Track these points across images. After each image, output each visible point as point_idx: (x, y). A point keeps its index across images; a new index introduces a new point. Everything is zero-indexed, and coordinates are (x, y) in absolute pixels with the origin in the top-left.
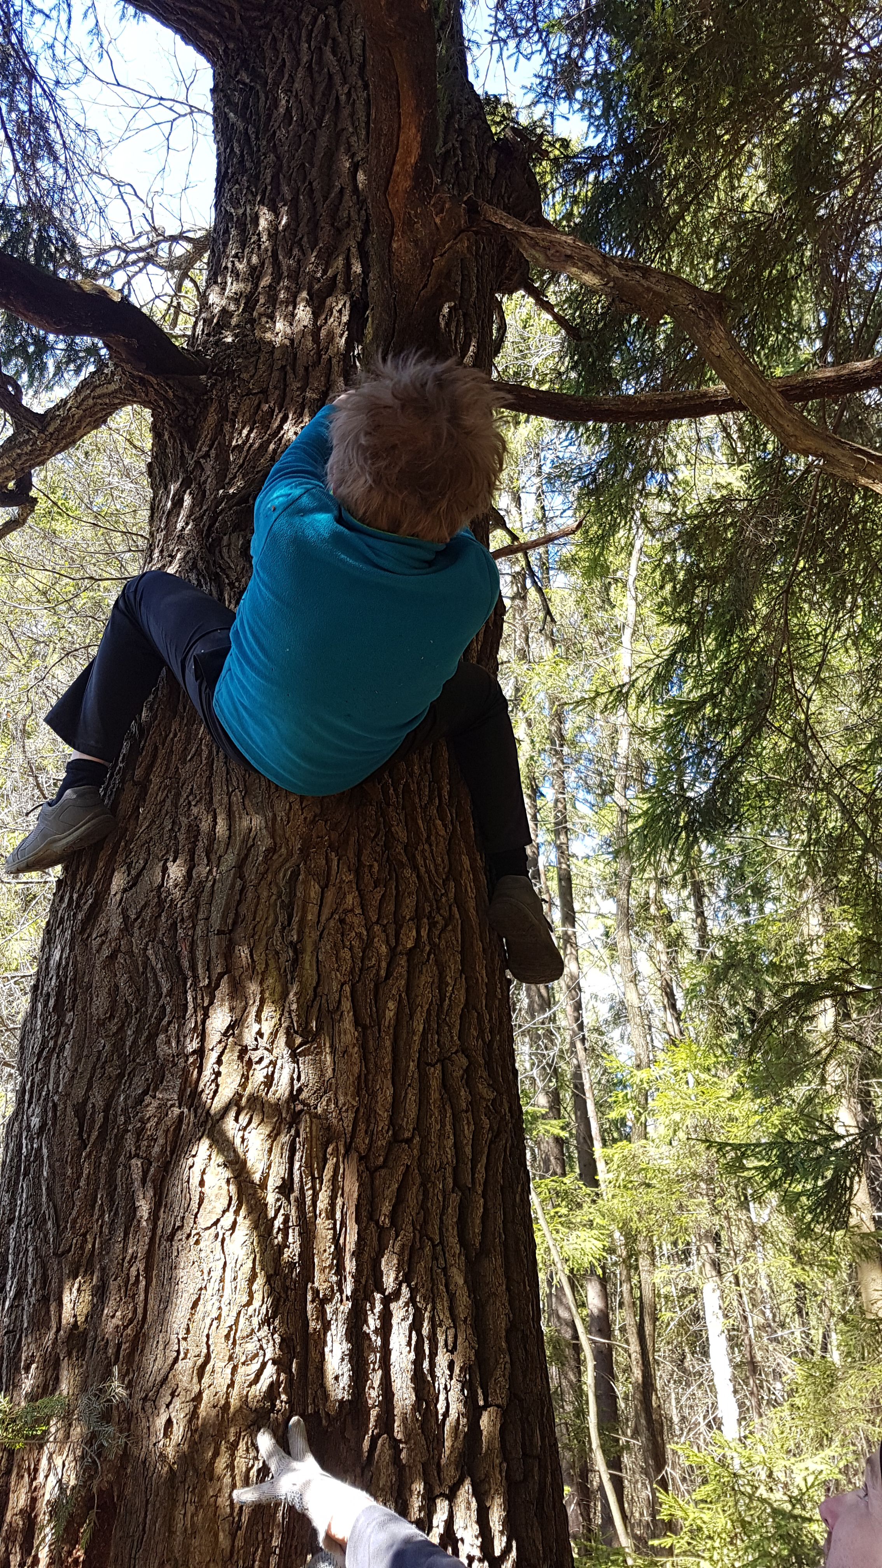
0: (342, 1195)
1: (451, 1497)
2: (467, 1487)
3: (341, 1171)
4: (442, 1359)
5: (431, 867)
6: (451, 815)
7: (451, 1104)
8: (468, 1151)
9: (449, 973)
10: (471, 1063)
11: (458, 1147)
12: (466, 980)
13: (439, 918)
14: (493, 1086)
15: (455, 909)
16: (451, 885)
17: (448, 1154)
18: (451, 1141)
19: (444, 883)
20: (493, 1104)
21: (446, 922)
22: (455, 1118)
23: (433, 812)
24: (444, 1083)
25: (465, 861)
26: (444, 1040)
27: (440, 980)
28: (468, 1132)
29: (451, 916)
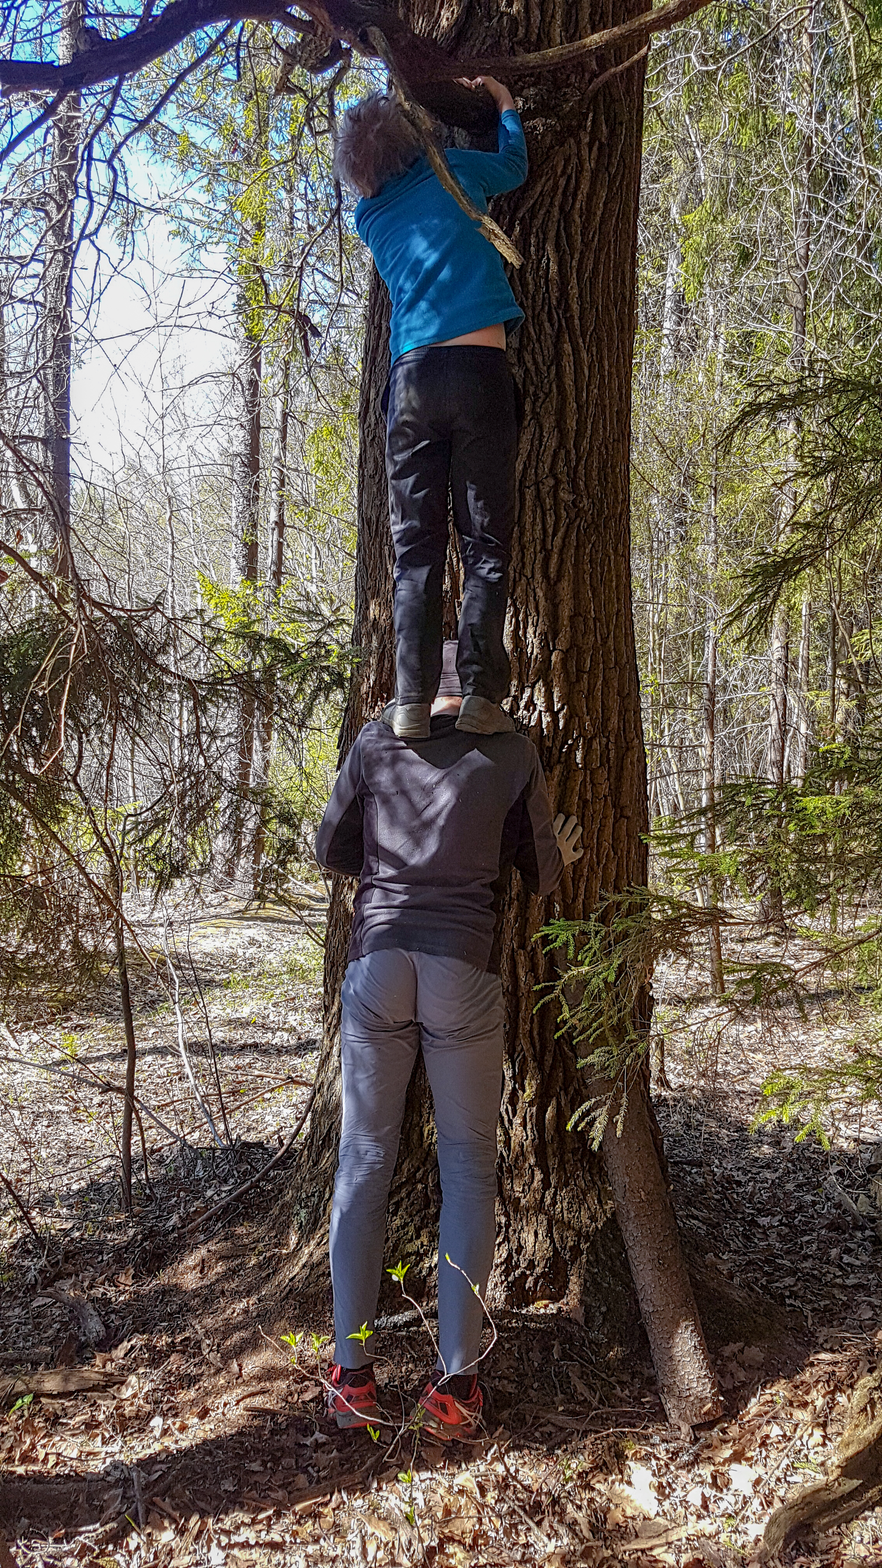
1: (533, 687)
2: (541, 683)
4: (530, 630)
5: (540, 359)
6: (558, 315)
7: (542, 507)
8: (550, 531)
9: (546, 430)
10: (558, 482)
11: (544, 530)
12: (560, 431)
13: (541, 395)
14: (574, 492)
15: (554, 386)
16: (554, 368)
17: (538, 533)
18: (540, 527)
19: (549, 368)
20: (573, 502)
21: (547, 395)
22: (544, 514)
23: (545, 317)
24: (538, 496)
25: (568, 347)
26: (540, 472)
27: (541, 435)
28: (550, 521)
29: (551, 391)
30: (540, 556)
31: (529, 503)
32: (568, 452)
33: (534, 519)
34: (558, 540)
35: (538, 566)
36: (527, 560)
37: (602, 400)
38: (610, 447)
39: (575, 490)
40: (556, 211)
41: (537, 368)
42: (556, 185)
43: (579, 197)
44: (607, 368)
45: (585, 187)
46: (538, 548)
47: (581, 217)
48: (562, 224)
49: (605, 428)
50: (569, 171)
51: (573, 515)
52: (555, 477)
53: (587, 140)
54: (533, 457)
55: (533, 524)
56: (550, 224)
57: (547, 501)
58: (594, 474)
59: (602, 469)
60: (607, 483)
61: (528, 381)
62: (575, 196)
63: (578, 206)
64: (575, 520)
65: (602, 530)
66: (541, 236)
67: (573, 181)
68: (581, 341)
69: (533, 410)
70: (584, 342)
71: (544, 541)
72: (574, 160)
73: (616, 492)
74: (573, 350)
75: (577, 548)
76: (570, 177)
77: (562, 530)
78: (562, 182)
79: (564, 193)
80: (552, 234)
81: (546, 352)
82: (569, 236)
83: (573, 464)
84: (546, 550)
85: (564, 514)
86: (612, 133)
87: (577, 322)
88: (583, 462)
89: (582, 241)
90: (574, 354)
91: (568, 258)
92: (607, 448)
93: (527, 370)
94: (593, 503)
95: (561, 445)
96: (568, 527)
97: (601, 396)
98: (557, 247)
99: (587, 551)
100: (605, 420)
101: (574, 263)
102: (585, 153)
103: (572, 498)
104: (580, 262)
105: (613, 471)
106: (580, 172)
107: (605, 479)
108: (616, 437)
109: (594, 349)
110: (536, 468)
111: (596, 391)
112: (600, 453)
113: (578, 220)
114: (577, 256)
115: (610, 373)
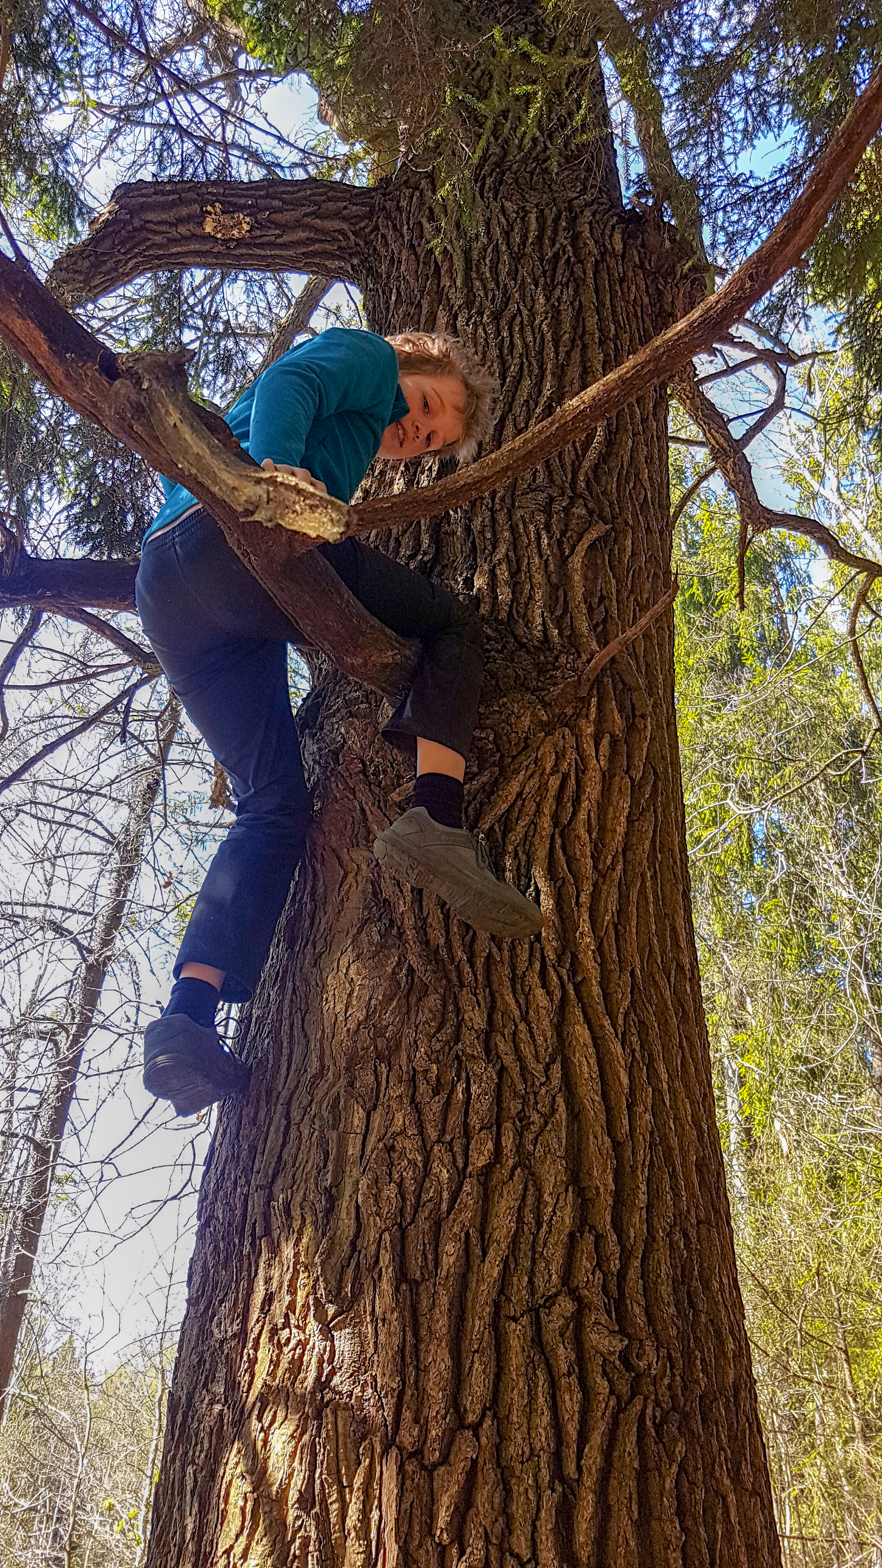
0: (380, 1507)
3: (378, 1474)
5: (527, 1051)
6: (560, 978)
7: (549, 1367)
8: (572, 1430)
9: (548, 1188)
10: (582, 1307)
11: (557, 1425)
12: (580, 1192)
13: (535, 1117)
14: (622, 1332)
15: (560, 1100)
16: (556, 1068)
17: (543, 1437)
18: (546, 1419)
19: (547, 1068)
20: (624, 1357)
21: (546, 1119)
22: (553, 1384)
23: (534, 979)
24: (538, 1341)
25: (582, 1032)
26: (539, 1282)
27: (539, 1199)
28: (570, 1403)
29: (553, 1111)
30: (550, 1499)
31: (516, 1360)
32: (599, 1239)
33: (532, 1398)
34: (593, 1457)
35: (546, 1524)
36: (518, 1510)
37: (664, 1138)
38: (693, 1234)
39: (623, 1328)
40: (546, 823)
41: (523, 1068)
42: (543, 787)
43: (585, 804)
44: (664, 1076)
45: (593, 790)
46: (545, 1475)
47: (590, 832)
48: (559, 841)
49: (675, 1189)
50: (564, 767)
51: (624, 1389)
52: (574, 1294)
53: (590, 730)
54: (525, 1247)
55: (530, 1410)
56: (537, 841)
57: (561, 1351)
58: (665, 1290)
59: (681, 1280)
60: (696, 1314)
61: (507, 1093)
62: (577, 802)
63: (582, 816)
64: (630, 1401)
65: (698, 1426)
66: (523, 858)
67: (573, 781)
68: (607, 1023)
69: (519, 1147)
70: (614, 1026)
71: (557, 1458)
72: (572, 755)
73: (718, 1333)
74: (594, 1038)
75: (642, 1475)
76: (565, 778)
77: (602, 1427)
78: (554, 783)
79: (559, 798)
80: (542, 853)
81: (540, 1040)
82: (570, 860)
83: (615, 1265)
84: (563, 1480)
85: (602, 1385)
86: (631, 728)
87: (596, 990)
88: (637, 1263)
89: (595, 867)
90: (595, 1045)
91: (572, 890)
92: (686, 1235)
93: (502, 1071)
94: (670, 1358)
95: (583, 1221)
96: (615, 1417)
97: (659, 1126)
98: (552, 873)
99: (669, 1484)
100: (673, 1176)
101: (583, 898)
102: (589, 748)
103: (619, 1344)
104: (595, 896)
105: (707, 1287)
106: (581, 771)
107: (692, 1305)
108: (702, 1215)
109: (634, 1039)
110: (532, 1274)
111: (648, 1117)
112: (673, 1246)
113: (585, 836)
114: (588, 888)
115: (672, 1090)
